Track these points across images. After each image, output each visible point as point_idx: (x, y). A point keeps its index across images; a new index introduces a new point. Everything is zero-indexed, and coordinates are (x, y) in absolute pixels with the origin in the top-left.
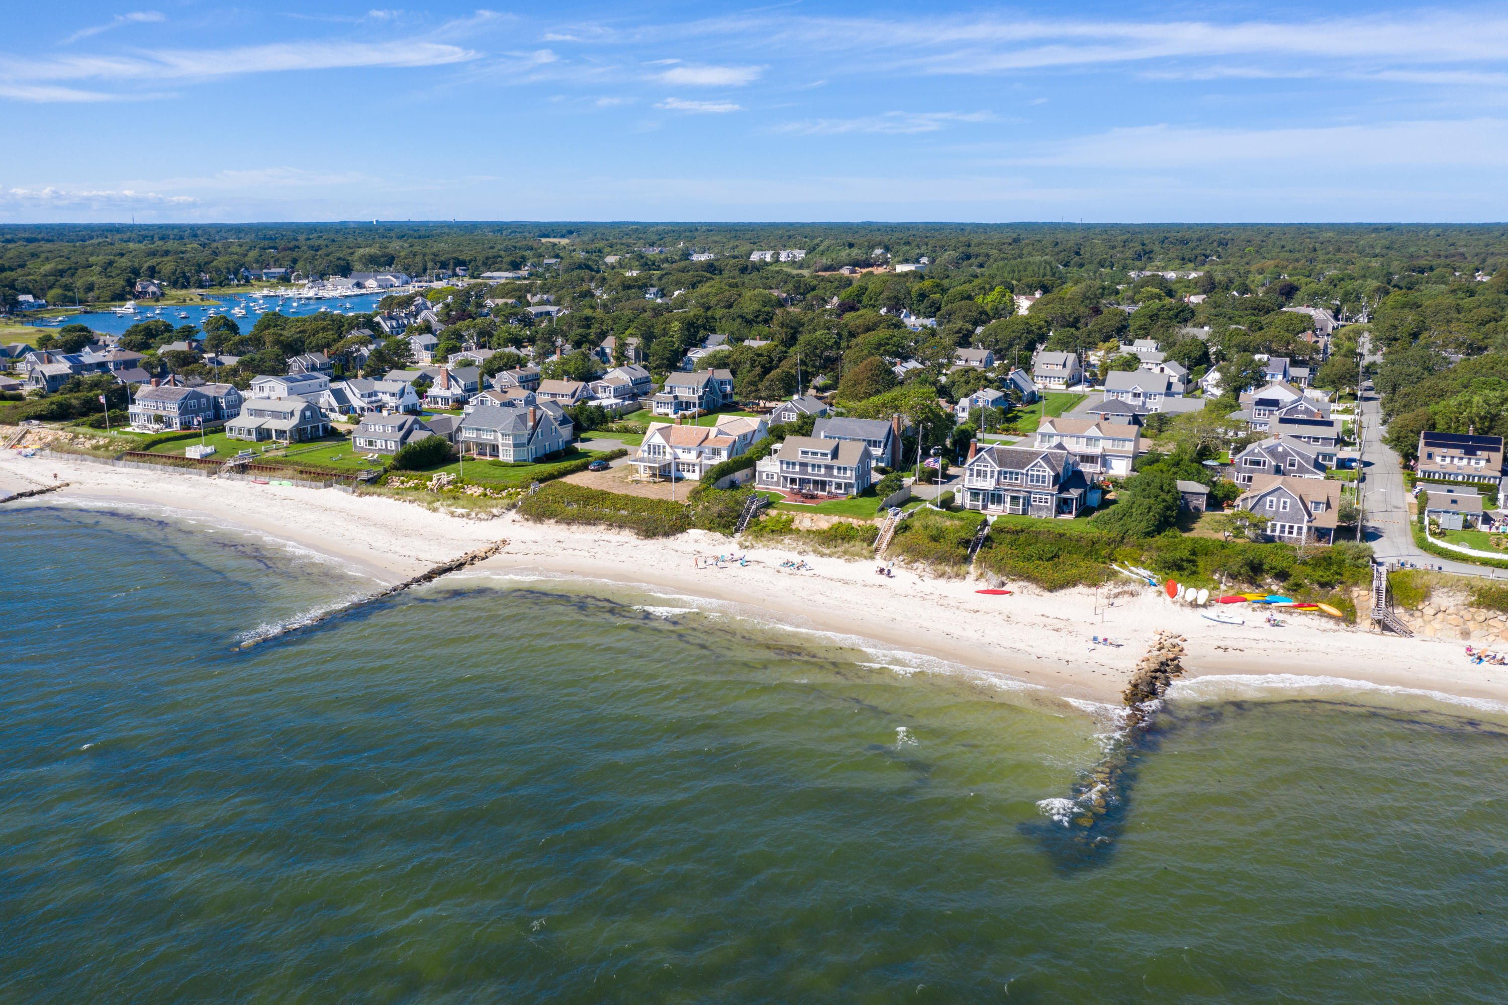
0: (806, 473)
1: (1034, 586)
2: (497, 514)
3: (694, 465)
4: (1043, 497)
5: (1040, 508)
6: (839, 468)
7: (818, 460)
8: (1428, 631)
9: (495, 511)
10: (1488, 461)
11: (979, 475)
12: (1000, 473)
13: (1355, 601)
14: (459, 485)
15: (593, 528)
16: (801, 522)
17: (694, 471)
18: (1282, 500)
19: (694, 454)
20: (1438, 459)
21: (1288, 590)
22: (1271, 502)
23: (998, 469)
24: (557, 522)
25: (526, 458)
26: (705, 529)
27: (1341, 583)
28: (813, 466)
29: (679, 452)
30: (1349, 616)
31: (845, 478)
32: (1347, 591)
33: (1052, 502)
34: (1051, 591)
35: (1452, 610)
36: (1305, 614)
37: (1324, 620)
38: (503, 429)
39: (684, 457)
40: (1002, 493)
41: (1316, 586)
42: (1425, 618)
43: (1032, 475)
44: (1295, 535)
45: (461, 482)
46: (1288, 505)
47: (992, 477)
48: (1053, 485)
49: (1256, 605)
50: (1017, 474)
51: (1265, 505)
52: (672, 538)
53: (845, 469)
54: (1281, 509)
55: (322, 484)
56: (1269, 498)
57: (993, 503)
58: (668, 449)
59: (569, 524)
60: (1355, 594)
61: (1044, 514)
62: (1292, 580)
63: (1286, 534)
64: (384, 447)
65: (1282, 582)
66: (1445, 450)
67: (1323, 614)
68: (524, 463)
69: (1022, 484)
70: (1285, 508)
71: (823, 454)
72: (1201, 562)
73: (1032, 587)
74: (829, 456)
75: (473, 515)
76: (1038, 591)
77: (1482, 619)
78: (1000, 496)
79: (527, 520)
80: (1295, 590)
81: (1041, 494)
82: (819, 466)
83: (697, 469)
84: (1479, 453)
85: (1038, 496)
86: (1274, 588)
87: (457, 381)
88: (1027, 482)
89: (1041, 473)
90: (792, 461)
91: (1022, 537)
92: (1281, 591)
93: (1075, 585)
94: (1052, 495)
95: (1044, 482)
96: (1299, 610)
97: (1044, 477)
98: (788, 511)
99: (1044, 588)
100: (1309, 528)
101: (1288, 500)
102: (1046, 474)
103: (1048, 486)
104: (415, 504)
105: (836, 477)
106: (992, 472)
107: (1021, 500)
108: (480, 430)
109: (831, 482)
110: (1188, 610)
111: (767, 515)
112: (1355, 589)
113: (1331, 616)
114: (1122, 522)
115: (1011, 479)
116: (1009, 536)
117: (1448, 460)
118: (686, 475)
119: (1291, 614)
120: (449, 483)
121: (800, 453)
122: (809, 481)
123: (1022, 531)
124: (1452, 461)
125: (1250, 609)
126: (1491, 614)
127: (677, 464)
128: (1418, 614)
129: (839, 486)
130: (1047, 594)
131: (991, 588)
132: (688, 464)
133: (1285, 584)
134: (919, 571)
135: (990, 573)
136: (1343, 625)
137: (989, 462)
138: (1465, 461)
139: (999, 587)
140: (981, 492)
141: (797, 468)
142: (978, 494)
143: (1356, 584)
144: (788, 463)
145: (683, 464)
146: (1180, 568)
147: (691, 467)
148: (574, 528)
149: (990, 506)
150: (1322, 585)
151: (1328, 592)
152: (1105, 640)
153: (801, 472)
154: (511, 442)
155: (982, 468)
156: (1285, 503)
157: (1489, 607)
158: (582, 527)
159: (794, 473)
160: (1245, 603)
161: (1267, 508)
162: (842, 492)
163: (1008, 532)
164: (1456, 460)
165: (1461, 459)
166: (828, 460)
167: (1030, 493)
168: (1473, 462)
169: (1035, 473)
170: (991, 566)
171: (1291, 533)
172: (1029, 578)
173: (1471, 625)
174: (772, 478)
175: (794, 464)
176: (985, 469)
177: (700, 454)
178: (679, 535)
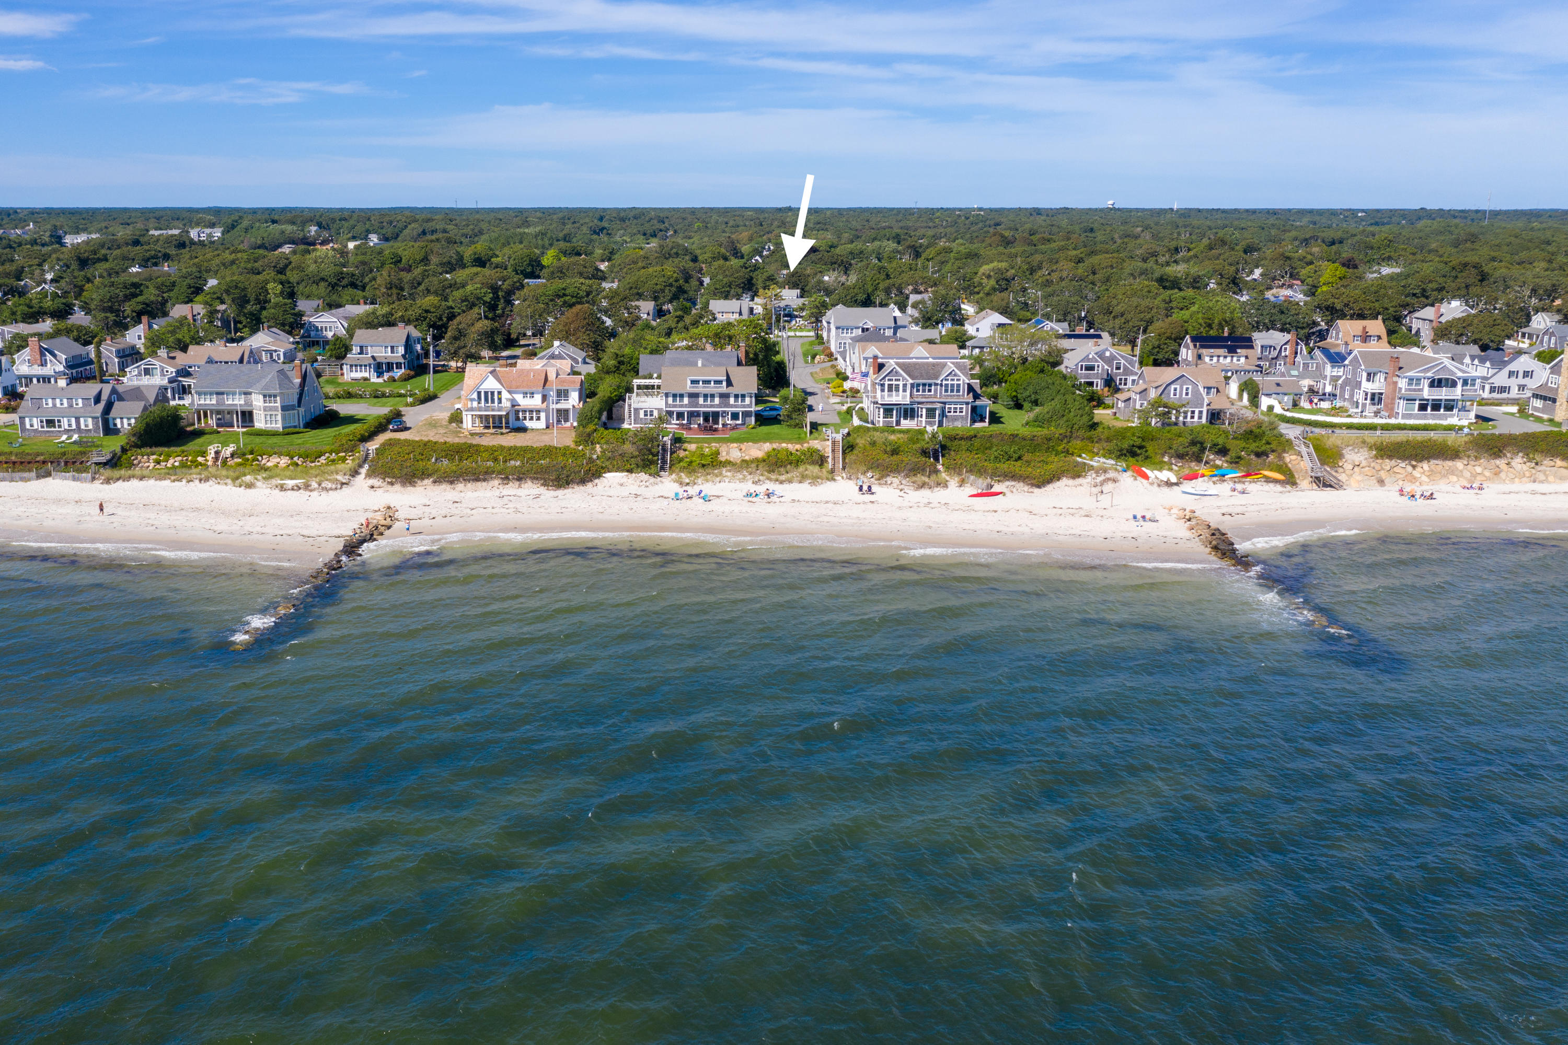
0: (697, 405)
1: (1021, 484)
2: (344, 481)
3: (538, 411)
4: (958, 406)
5: (955, 419)
6: (736, 396)
7: (712, 389)
8: (1353, 482)
9: (340, 478)
10: (1247, 357)
11: (890, 389)
12: (912, 386)
13: (1290, 465)
14: (250, 457)
15: (484, 484)
16: (728, 453)
17: (538, 419)
18: (1185, 387)
19: (538, 398)
20: (1207, 359)
21: (1231, 463)
22: (1175, 390)
23: (911, 381)
24: (435, 482)
25: (296, 424)
26: (622, 471)
27: (1273, 451)
28: (706, 396)
29: (519, 398)
30: (1290, 480)
31: (744, 406)
32: (1280, 457)
33: (966, 411)
34: (1039, 487)
35: (1364, 463)
36: (1255, 482)
37: (1271, 485)
38: (266, 387)
39: (524, 402)
40: (915, 406)
41: (1253, 457)
42: (1347, 472)
43: (947, 385)
44: (1196, 419)
45: (252, 453)
46: (1190, 391)
47: (904, 391)
48: (968, 394)
49: (1215, 479)
50: (930, 385)
51: (1169, 394)
52: (590, 485)
53: (743, 396)
54: (1184, 396)
55: (33, 474)
56: (1173, 387)
57: (905, 418)
58: (505, 395)
59: (452, 483)
60: (1288, 460)
61: (958, 424)
62: (1232, 454)
63: (1189, 419)
64: (74, 427)
65: (1224, 456)
66: (1212, 350)
67: (1268, 480)
68: (297, 430)
69: (936, 395)
70: (1187, 394)
71: (716, 382)
72: (1150, 447)
73: (1020, 485)
74: (724, 384)
75: (314, 485)
76: (1026, 488)
77: (1388, 468)
78: (913, 410)
79: (392, 484)
80: (1237, 463)
81: (956, 403)
82: (713, 396)
83: (543, 415)
84: (1239, 351)
85: (953, 406)
86: (1218, 462)
87: (54, 356)
88: (941, 393)
89: (955, 382)
90: (678, 392)
91: (977, 443)
92: (1225, 465)
93: (1059, 479)
94: (967, 403)
95: (958, 391)
96: (1248, 479)
97: (958, 385)
98: (709, 444)
99: (1033, 485)
100: (1208, 411)
101: (1190, 387)
102: (961, 382)
103: (963, 395)
104: (211, 483)
105: (732, 406)
106: (905, 385)
107: (937, 412)
108: (222, 393)
109: (724, 412)
110: (1166, 490)
111: (685, 450)
112: (1285, 455)
113: (1276, 481)
114: (1065, 418)
115: (924, 391)
116: (963, 442)
117: (1215, 359)
118: (528, 424)
119: (1244, 483)
120: (232, 455)
121: (689, 382)
122: (697, 414)
123: (975, 436)
124: (1218, 360)
125: (1211, 483)
126: (1393, 462)
127: (517, 412)
128: (1340, 470)
129: (735, 416)
130: (1036, 490)
131: (980, 491)
132: (531, 411)
133: (1228, 458)
134: (895, 485)
135: (972, 477)
136: (1289, 487)
137: (901, 375)
138: (1229, 359)
139: (987, 489)
140: (895, 407)
141: (686, 400)
142: (892, 410)
143: (1284, 451)
144: (675, 396)
145: (524, 411)
146: (1134, 455)
147: (534, 413)
148: (460, 486)
149: (903, 421)
150: (1258, 455)
151: (1265, 460)
152: (1143, 517)
153: (690, 405)
154: (278, 404)
155: (894, 383)
156: (1187, 389)
157: (1390, 457)
158: (469, 485)
159: (681, 406)
160: (1205, 478)
161: (1172, 396)
162: (739, 422)
163: (961, 439)
164: (1221, 358)
165: (1225, 357)
166: (723, 388)
167: (945, 403)
168: (1235, 359)
169: (949, 382)
170: (970, 471)
171: (1192, 417)
172: (1013, 477)
173: (1383, 474)
174: (651, 415)
175: (682, 396)
176: (897, 383)
177: (544, 398)
178: (597, 481)
